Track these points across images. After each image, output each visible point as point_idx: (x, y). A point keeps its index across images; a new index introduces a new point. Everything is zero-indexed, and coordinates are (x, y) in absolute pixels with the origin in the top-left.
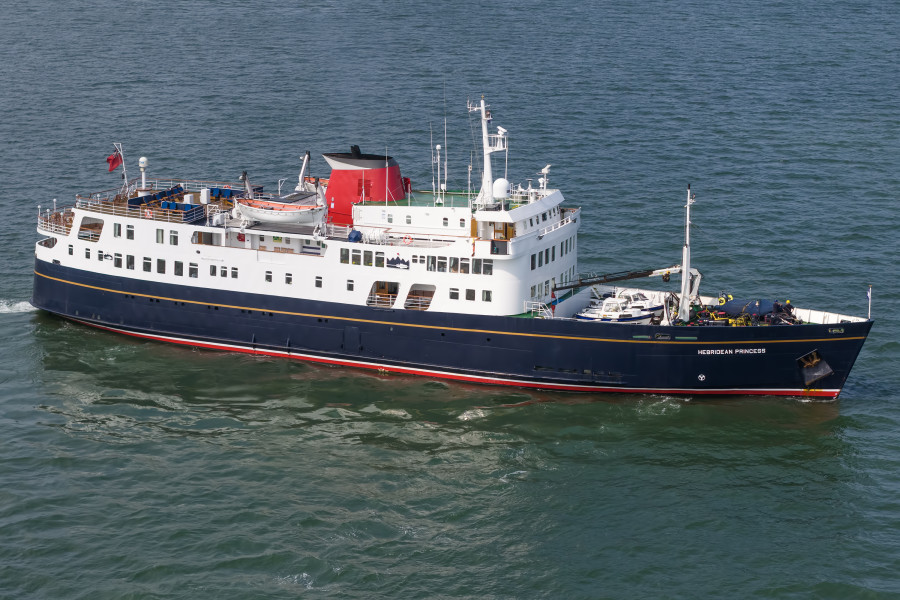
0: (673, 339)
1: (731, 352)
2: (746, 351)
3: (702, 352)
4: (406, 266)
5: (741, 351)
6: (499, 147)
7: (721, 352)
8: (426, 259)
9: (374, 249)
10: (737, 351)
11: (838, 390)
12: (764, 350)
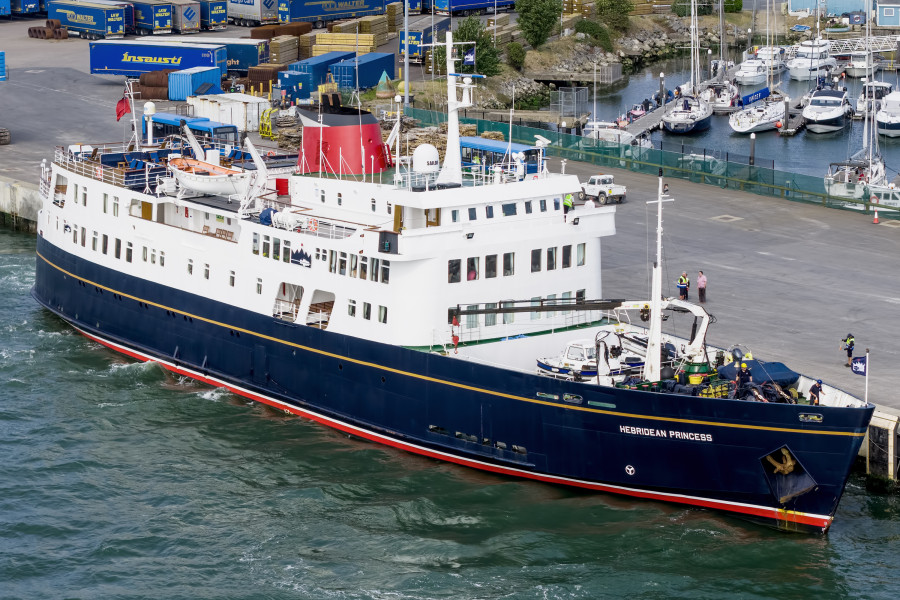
0: (584, 404)
1: (664, 434)
2: (686, 436)
3: (624, 429)
4: (307, 263)
5: (678, 434)
6: (466, 103)
7: (650, 432)
8: (328, 255)
9: (282, 236)
10: (672, 433)
11: (827, 518)
12: (708, 438)
